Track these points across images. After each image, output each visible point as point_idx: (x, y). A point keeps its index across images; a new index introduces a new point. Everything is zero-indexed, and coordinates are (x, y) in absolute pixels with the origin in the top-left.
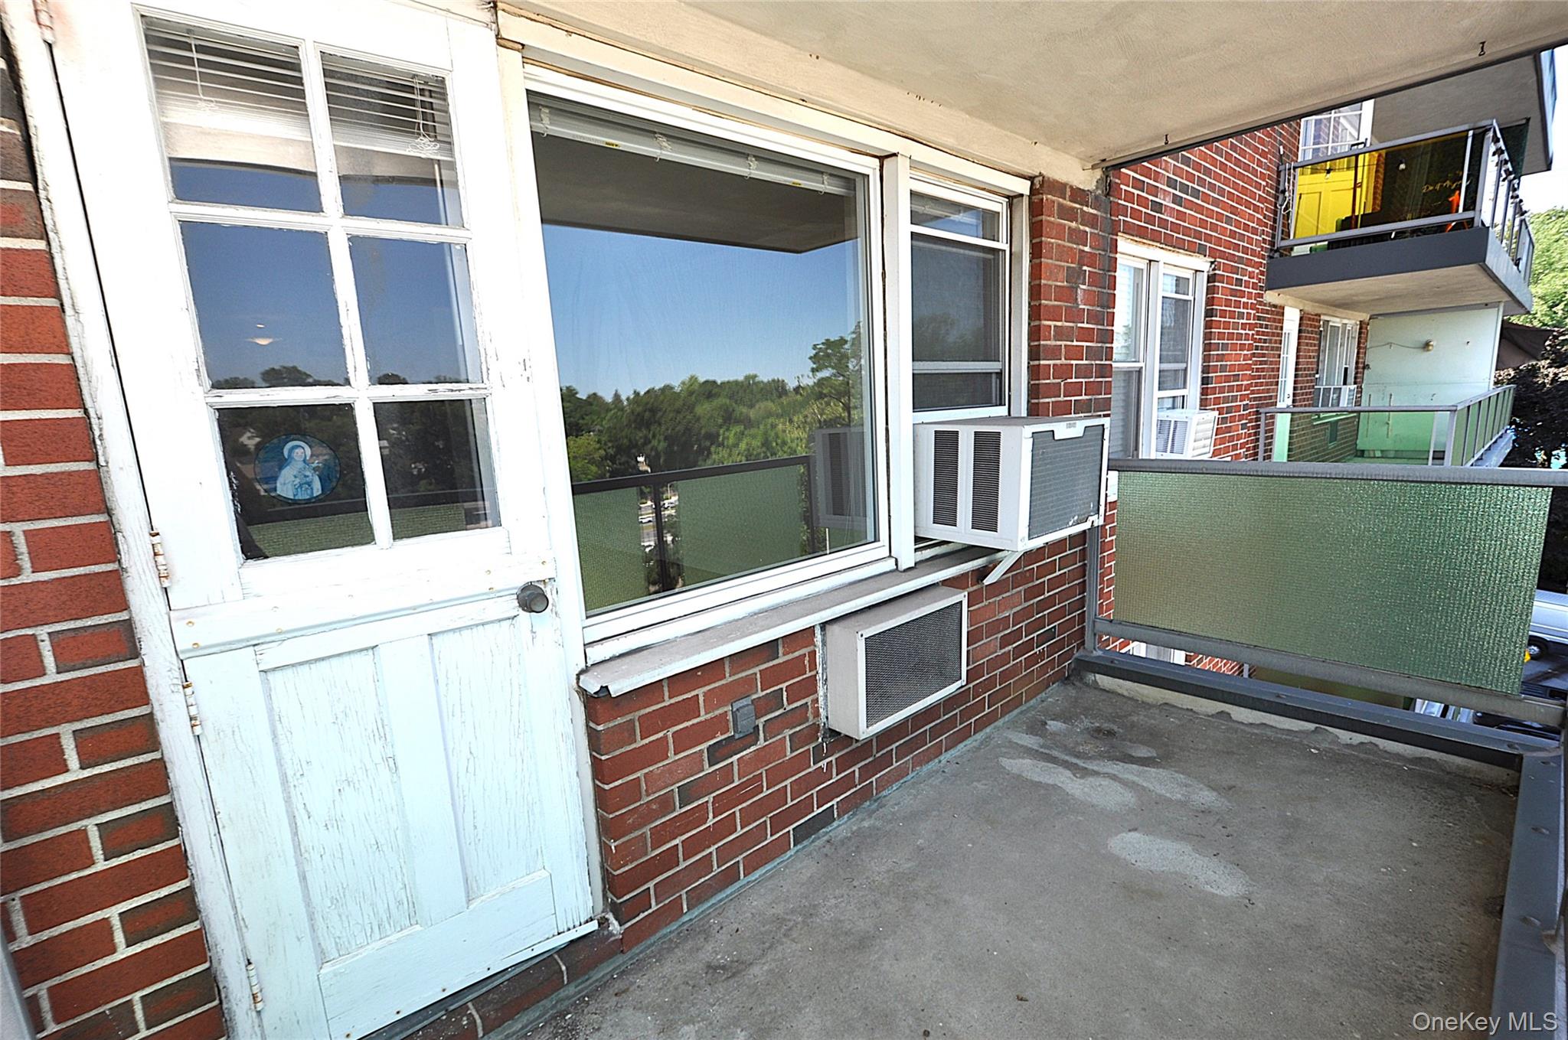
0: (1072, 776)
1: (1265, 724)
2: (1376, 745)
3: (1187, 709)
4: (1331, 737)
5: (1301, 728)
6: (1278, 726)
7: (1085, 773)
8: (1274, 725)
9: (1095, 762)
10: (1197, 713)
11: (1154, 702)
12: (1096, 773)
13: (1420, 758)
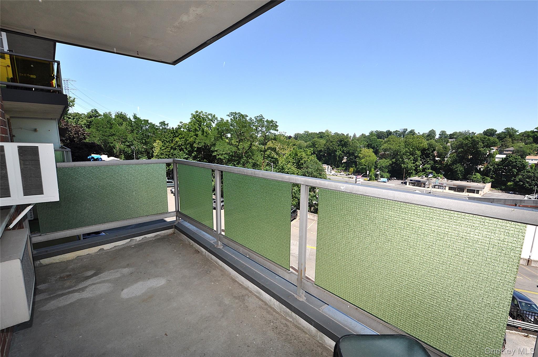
0: (79, 293)
1: (115, 246)
2: (146, 237)
3: (87, 254)
4: (135, 240)
5: (126, 242)
6: (120, 245)
7: (83, 289)
8: (118, 245)
9: (80, 285)
10: (91, 254)
11: (72, 258)
12: (86, 287)
13: (156, 235)
